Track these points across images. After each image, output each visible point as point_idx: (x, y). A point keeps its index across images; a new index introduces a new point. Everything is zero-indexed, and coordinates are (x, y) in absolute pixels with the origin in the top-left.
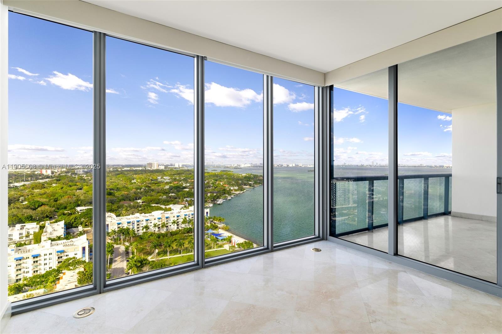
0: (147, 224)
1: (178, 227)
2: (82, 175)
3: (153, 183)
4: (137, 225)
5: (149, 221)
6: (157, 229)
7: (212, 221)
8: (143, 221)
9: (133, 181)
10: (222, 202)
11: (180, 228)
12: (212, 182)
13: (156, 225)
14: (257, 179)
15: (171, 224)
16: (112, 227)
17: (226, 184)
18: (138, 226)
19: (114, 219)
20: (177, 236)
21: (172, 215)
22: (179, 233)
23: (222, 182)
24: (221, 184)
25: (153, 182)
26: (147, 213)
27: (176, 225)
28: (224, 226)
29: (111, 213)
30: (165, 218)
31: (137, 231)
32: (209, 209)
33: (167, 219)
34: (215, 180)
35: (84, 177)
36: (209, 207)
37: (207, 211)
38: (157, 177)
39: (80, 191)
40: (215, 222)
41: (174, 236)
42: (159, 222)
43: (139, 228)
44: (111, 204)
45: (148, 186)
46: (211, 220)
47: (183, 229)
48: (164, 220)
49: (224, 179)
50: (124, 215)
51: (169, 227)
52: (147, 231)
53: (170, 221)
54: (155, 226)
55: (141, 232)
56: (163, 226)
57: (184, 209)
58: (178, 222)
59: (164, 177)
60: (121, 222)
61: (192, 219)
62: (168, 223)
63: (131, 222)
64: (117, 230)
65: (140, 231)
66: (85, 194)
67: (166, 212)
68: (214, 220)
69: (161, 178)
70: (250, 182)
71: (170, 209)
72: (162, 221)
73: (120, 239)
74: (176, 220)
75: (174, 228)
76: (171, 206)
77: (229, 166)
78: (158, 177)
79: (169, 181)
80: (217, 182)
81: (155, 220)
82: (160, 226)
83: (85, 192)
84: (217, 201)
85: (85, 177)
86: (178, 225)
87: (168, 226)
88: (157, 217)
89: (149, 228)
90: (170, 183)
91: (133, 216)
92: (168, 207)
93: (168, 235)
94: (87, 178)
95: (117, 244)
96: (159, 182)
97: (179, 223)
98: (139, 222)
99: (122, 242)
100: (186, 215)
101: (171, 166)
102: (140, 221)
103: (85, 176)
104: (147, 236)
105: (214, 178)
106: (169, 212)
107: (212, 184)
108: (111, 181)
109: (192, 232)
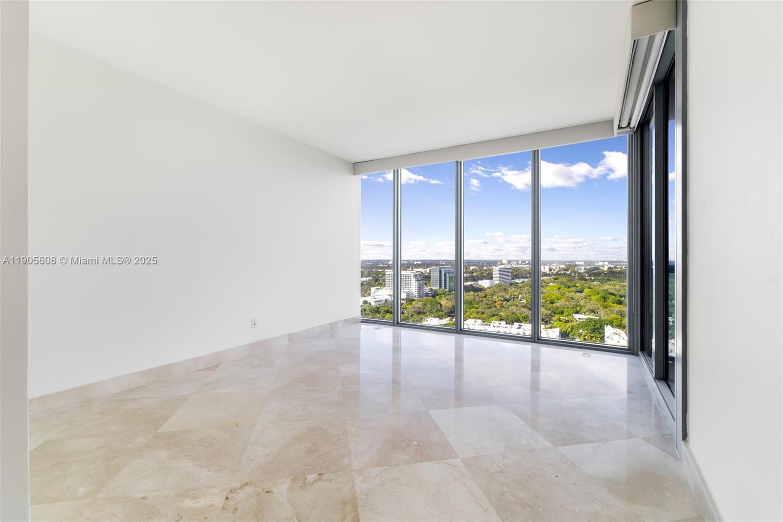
39: (580, 294)
44: (620, 317)
66: (586, 298)
85: (588, 276)
94: (589, 277)
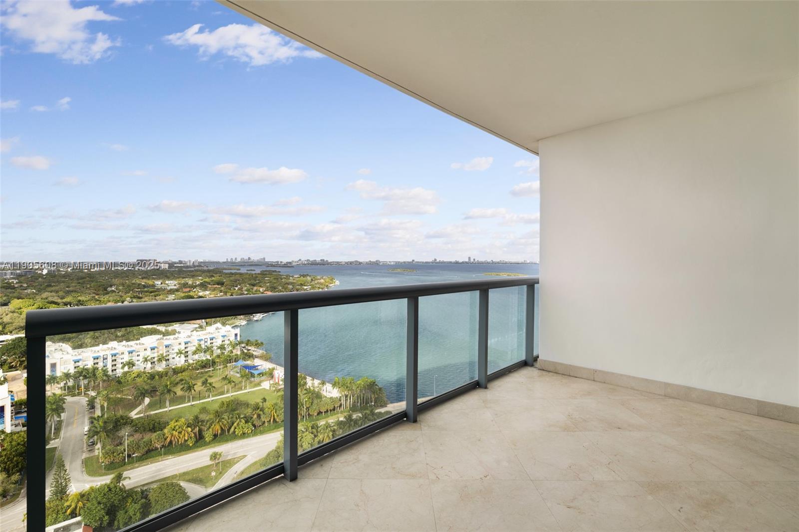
0: (130, 358)
1: (187, 360)
2: (11, 281)
3: (146, 292)
4: (113, 361)
5: (134, 353)
6: (149, 365)
7: (243, 347)
8: (123, 353)
9: (109, 289)
10: (261, 318)
11: (191, 361)
12: (246, 288)
13: (148, 359)
14: (316, 282)
15: (174, 356)
16: (62, 367)
17: (268, 291)
18: (114, 363)
19: (68, 353)
20: (183, 374)
21: (177, 340)
22: (187, 369)
23: (262, 287)
24: (261, 290)
25: (146, 289)
26: (133, 340)
27: (183, 356)
28: (263, 353)
29: (63, 343)
30: (165, 347)
31: (112, 371)
32: (239, 329)
33: (167, 349)
34: (252, 285)
35: (13, 283)
36: (241, 325)
37: (236, 333)
38: (153, 282)
40: (250, 348)
41: (179, 375)
42: (154, 353)
43: (115, 365)
45: (137, 296)
46: (243, 345)
47: (194, 362)
48: (163, 351)
49: (265, 283)
50: (89, 345)
51: (171, 360)
52: (131, 370)
53: (173, 351)
54: (146, 360)
55: (119, 372)
56: (160, 360)
57: (197, 331)
58: (187, 352)
59: (167, 282)
60: (82, 358)
61: (210, 345)
62: (169, 355)
63: (100, 356)
64: (72, 371)
65: (117, 370)
67: (165, 338)
68: (247, 345)
69: (162, 284)
70: (305, 287)
71: (174, 332)
72: (158, 352)
73: (79, 387)
74: (184, 348)
75: (180, 362)
76: (176, 327)
77: (274, 263)
78: (156, 282)
79: (175, 287)
80: (255, 288)
81: (146, 352)
82: (156, 359)
83: (13, 309)
84: (254, 316)
86: (187, 356)
87: (168, 360)
88: (149, 346)
89: (133, 365)
90: (177, 290)
91: (105, 346)
92: (170, 328)
93: (169, 374)
95: (74, 395)
96: (158, 289)
97: (189, 353)
98: (115, 355)
99: (83, 390)
100: (200, 340)
101: (181, 264)
102: (117, 353)
103: (15, 282)
104: (130, 378)
105: (250, 282)
106: (172, 337)
107: (247, 291)
108: (67, 289)
109: (210, 366)
